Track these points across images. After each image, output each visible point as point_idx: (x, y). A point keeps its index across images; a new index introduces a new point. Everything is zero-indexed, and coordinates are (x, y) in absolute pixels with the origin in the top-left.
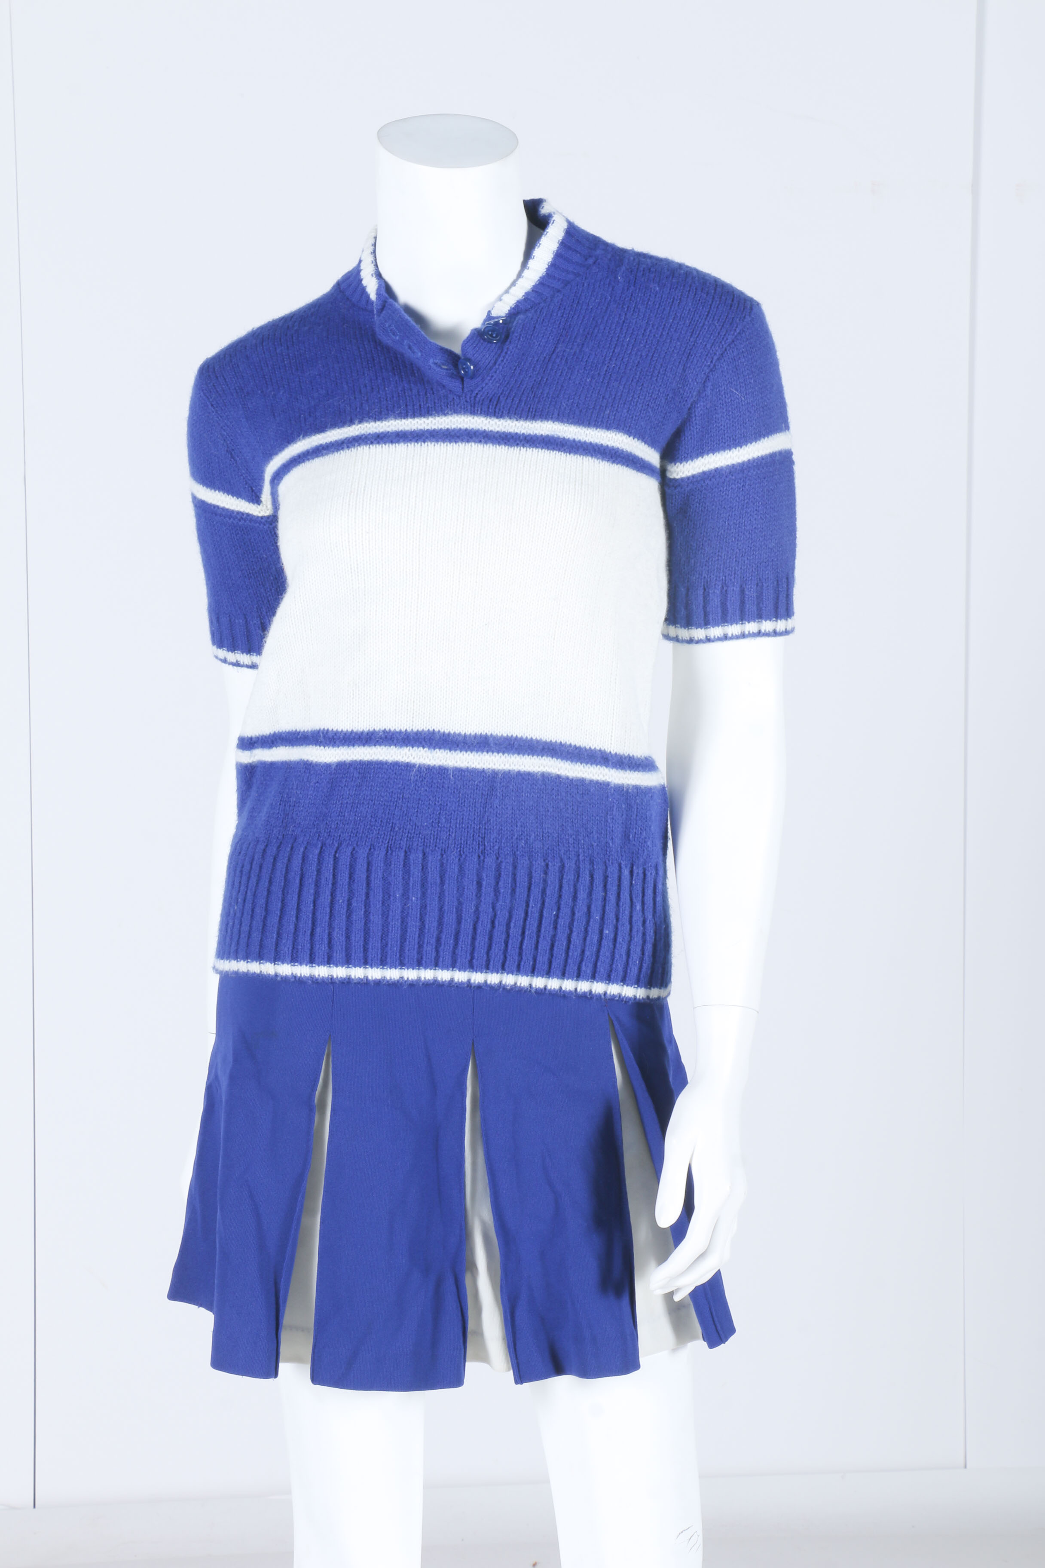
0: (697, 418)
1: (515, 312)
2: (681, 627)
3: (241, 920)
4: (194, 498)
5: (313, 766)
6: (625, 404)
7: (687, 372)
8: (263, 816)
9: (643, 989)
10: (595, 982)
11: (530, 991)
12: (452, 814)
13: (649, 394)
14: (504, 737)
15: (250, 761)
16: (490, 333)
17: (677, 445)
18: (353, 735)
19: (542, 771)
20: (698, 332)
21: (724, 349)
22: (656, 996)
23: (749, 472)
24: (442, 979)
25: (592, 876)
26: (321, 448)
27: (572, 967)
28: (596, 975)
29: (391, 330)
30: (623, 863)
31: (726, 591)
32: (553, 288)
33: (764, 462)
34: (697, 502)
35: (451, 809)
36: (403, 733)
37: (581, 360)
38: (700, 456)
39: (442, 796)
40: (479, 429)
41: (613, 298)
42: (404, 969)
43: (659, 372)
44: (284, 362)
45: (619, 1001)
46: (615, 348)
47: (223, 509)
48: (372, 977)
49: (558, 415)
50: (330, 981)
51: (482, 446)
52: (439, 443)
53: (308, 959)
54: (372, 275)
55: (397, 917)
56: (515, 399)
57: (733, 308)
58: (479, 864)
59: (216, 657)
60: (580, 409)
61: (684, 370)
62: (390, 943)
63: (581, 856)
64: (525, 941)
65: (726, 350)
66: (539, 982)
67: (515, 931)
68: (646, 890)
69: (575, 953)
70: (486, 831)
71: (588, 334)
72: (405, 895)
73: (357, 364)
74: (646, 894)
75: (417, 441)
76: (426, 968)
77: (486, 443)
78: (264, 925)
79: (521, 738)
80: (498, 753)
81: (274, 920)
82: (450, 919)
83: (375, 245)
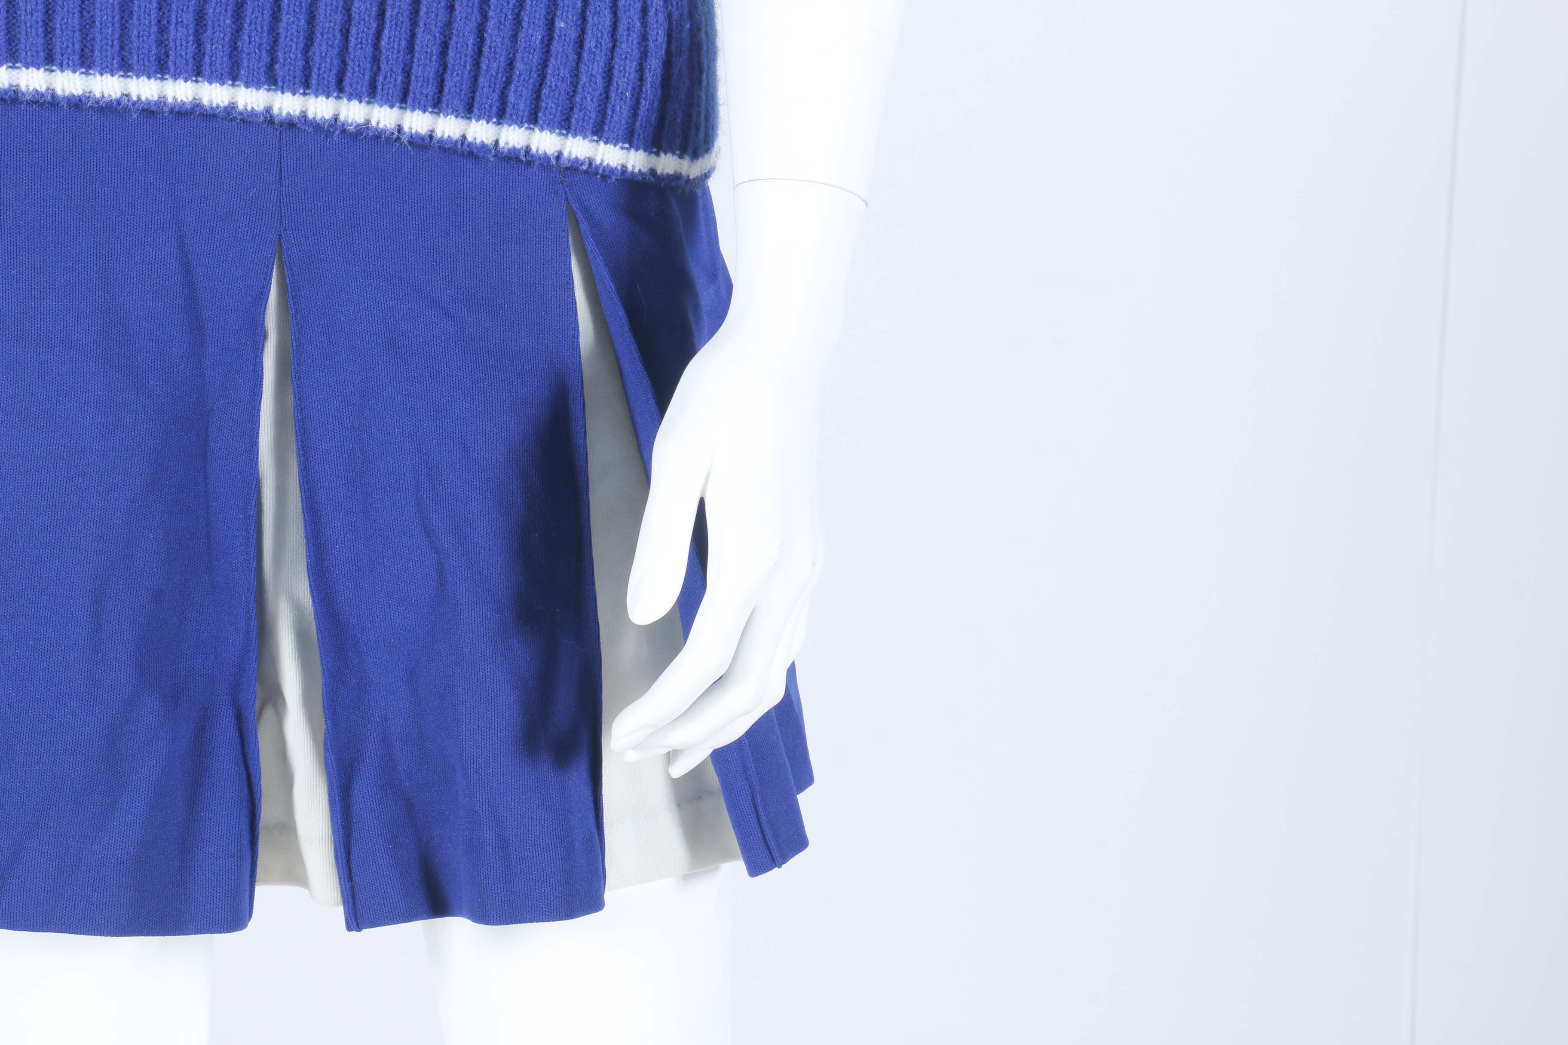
10: (537, 130)
11: (398, 139)
24: (211, 102)
27: (487, 93)
28: (540, 114)
42: (130, 77)
45: (590, 172)
48: (63, 90)
64: (386, 32)
66: (416, 122)
67: (363, 9)
69: (492, 65)
76: (175, 77)
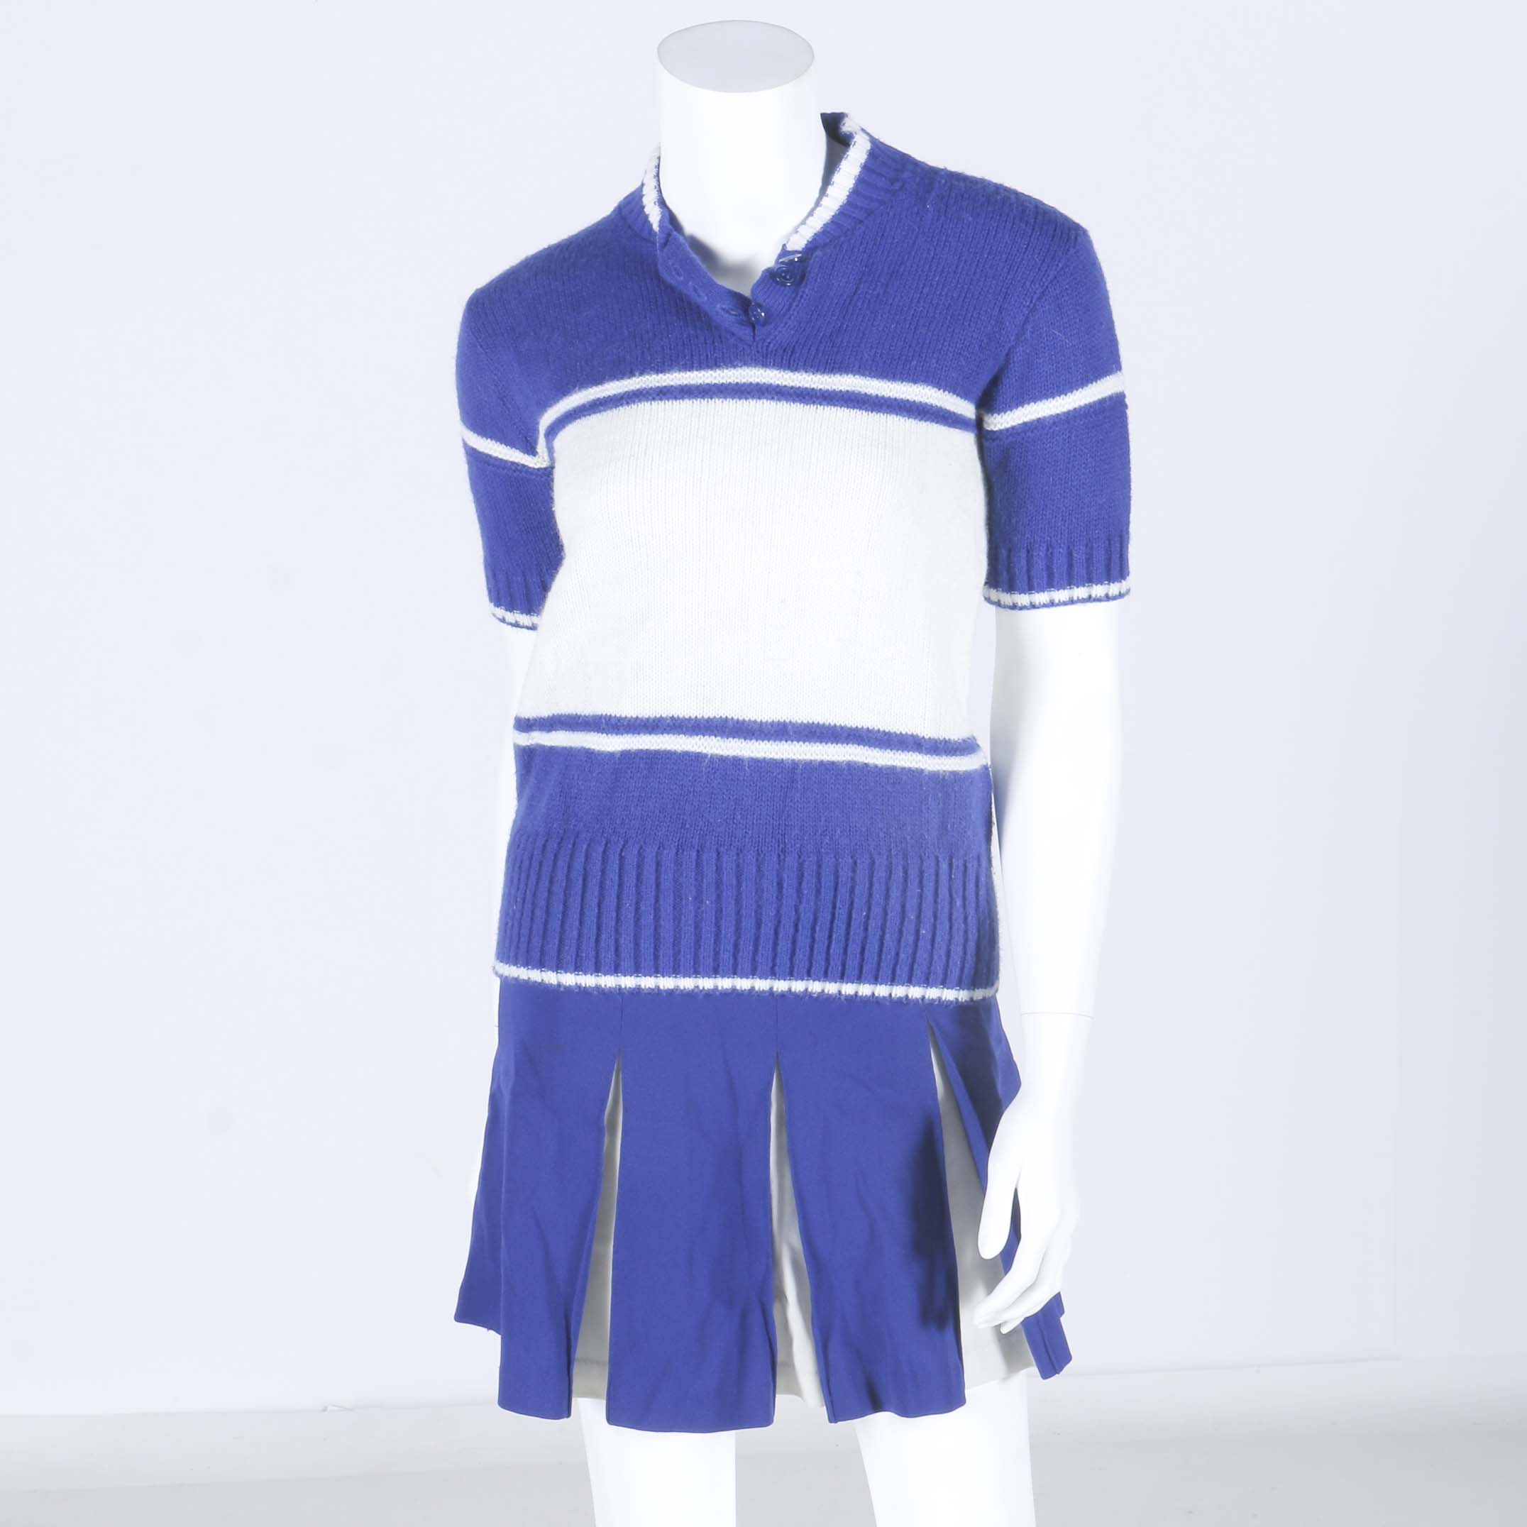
0: (1016, 365)
1: (813, 247)
2: (1003, 591)
3: (520, 922)
4: (465, 445)
5: (595, 756)
6: (933, 353)
7: (1003, 313)
8: (542, 808)
9: (965, 992)
10: (912, 987)
11: (839, 998)
12: (748, 809)
13: (961, 340)
14: (805, 724)
15: (528, 744)
16: (783, 274)
17: (994, 394)
18: (638, 722)
19: (847, 760)
20: (1015, 269)
21: (1045, 287)
22: (980, 998)
23: (1075, 422)
24: (741, 988)
25: (906, 872)
26: (598, 403)
27: (885, 970)
28: (913, 978)
29: (675, 269)
30: (940, 856)
31: (1052, 553)
32: (854, 218)
33: (1092, 410)
34: (1018, 456)
35: (747, 803)
36: (692, 720)
37: (886, 303)
38: (1020, 405)
39: (737, 789)
40: (771, 384)
41: (921, 230)
42: (699, 978)
43: (972, 316)
44: (559, 299)
45: (939, 1005)
46: (923, 288)
47: (496, 459)
48: (664, 987)
49: (860, 367)
50: (618, 991)
51: (775, 403)
52: (728, 400)
53: (593, 968)
54: (655, 203)
55: (690, 922)
56: (812, 348)
57: (1055, 239)
58: (779, 864)
59: (494, 615)
60: (884, 359)
61: (1000, 312)
62: (682, 950)
63: (893, 851)
64: (833, 945)
65: (1047, 287)
66: (849, 989)
67: (821, 935)
68: (967, 884)
69: (888, 956)
70: (787, 828)
71: (893, 272)
72: (699, 899)
73: (639, 305)
74: (967, 888)
75: (703, 397)
76: (723, 977)
77: (779, 400)
78: (545, 930)
79: (824, 725)
80: (798, 741)
81: (555, 924)
82: (748, 923)
83: (658, 167)
